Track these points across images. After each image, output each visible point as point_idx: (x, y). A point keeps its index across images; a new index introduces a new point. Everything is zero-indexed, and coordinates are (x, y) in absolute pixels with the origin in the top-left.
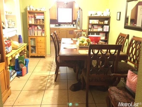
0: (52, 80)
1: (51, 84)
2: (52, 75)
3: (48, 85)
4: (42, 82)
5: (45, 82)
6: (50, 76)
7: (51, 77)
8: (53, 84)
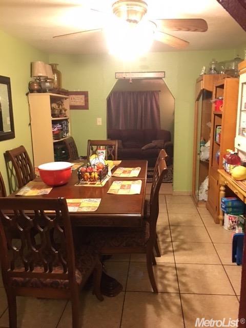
0: (164, 242)
1: (163, 234)
2: (165, 253)
3: (168, 232)
4: (182, 237)
5: (176, 237)
6: (170, 251)
7: (167, 247)
8: (159, 233)
